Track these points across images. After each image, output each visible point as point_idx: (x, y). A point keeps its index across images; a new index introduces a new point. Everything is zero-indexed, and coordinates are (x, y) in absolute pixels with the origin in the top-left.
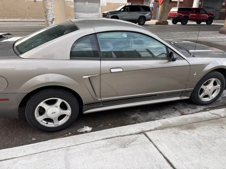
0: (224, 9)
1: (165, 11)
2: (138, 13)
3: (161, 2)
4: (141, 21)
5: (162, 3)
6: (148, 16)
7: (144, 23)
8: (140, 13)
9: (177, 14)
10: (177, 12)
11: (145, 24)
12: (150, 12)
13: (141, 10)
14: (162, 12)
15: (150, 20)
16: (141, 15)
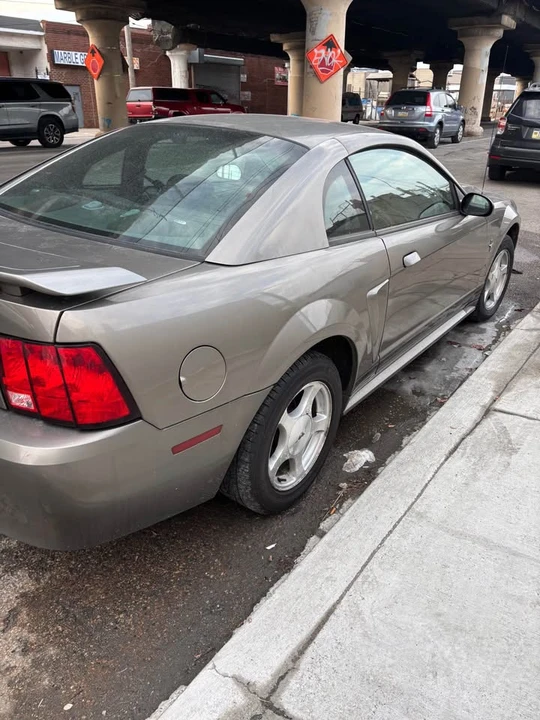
0: (246, 93)
1: (116, 97)
2: (33, 106)
3: (99, 70)
4: (48, 135)
5: (100, 73)
6: (66, 116)
7: (62, 139)
8: (40, 106)
9: (154, 109)
10: (151, 103)
11: (64, 143)
12: (71, 101)
13: (39, 97)
14: (109, 103)
15: (77, 131)
16: (45, 112)
